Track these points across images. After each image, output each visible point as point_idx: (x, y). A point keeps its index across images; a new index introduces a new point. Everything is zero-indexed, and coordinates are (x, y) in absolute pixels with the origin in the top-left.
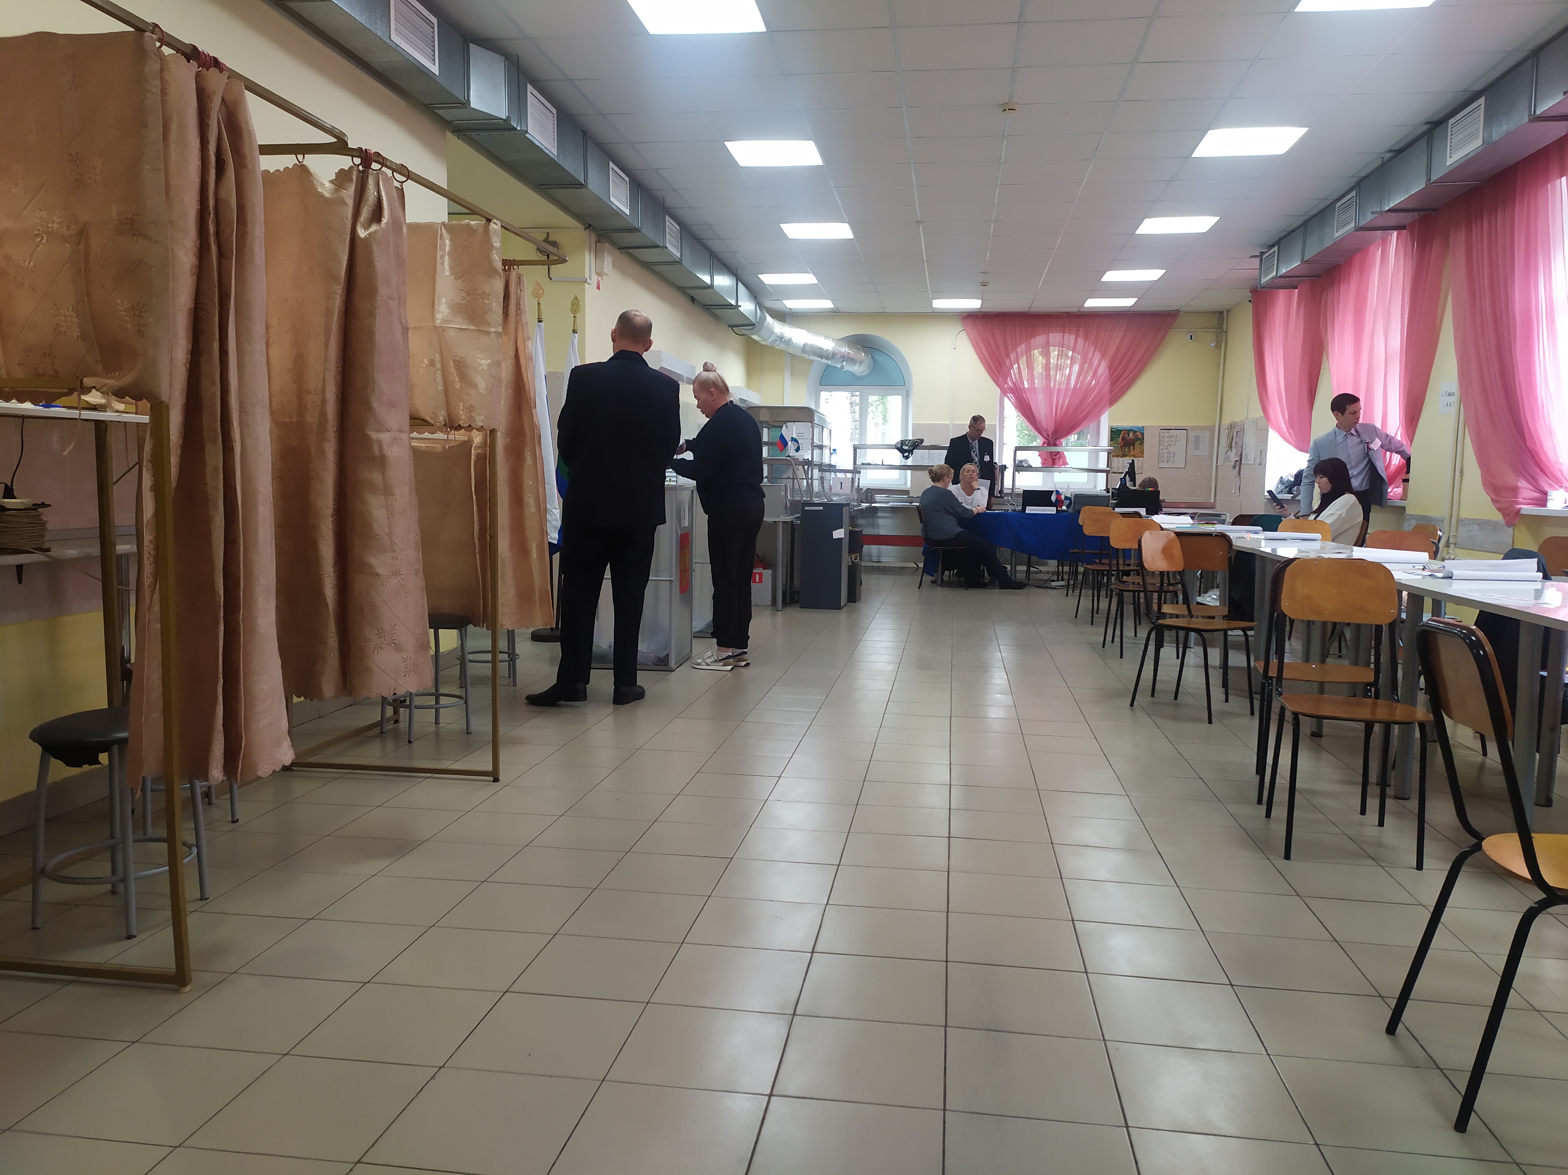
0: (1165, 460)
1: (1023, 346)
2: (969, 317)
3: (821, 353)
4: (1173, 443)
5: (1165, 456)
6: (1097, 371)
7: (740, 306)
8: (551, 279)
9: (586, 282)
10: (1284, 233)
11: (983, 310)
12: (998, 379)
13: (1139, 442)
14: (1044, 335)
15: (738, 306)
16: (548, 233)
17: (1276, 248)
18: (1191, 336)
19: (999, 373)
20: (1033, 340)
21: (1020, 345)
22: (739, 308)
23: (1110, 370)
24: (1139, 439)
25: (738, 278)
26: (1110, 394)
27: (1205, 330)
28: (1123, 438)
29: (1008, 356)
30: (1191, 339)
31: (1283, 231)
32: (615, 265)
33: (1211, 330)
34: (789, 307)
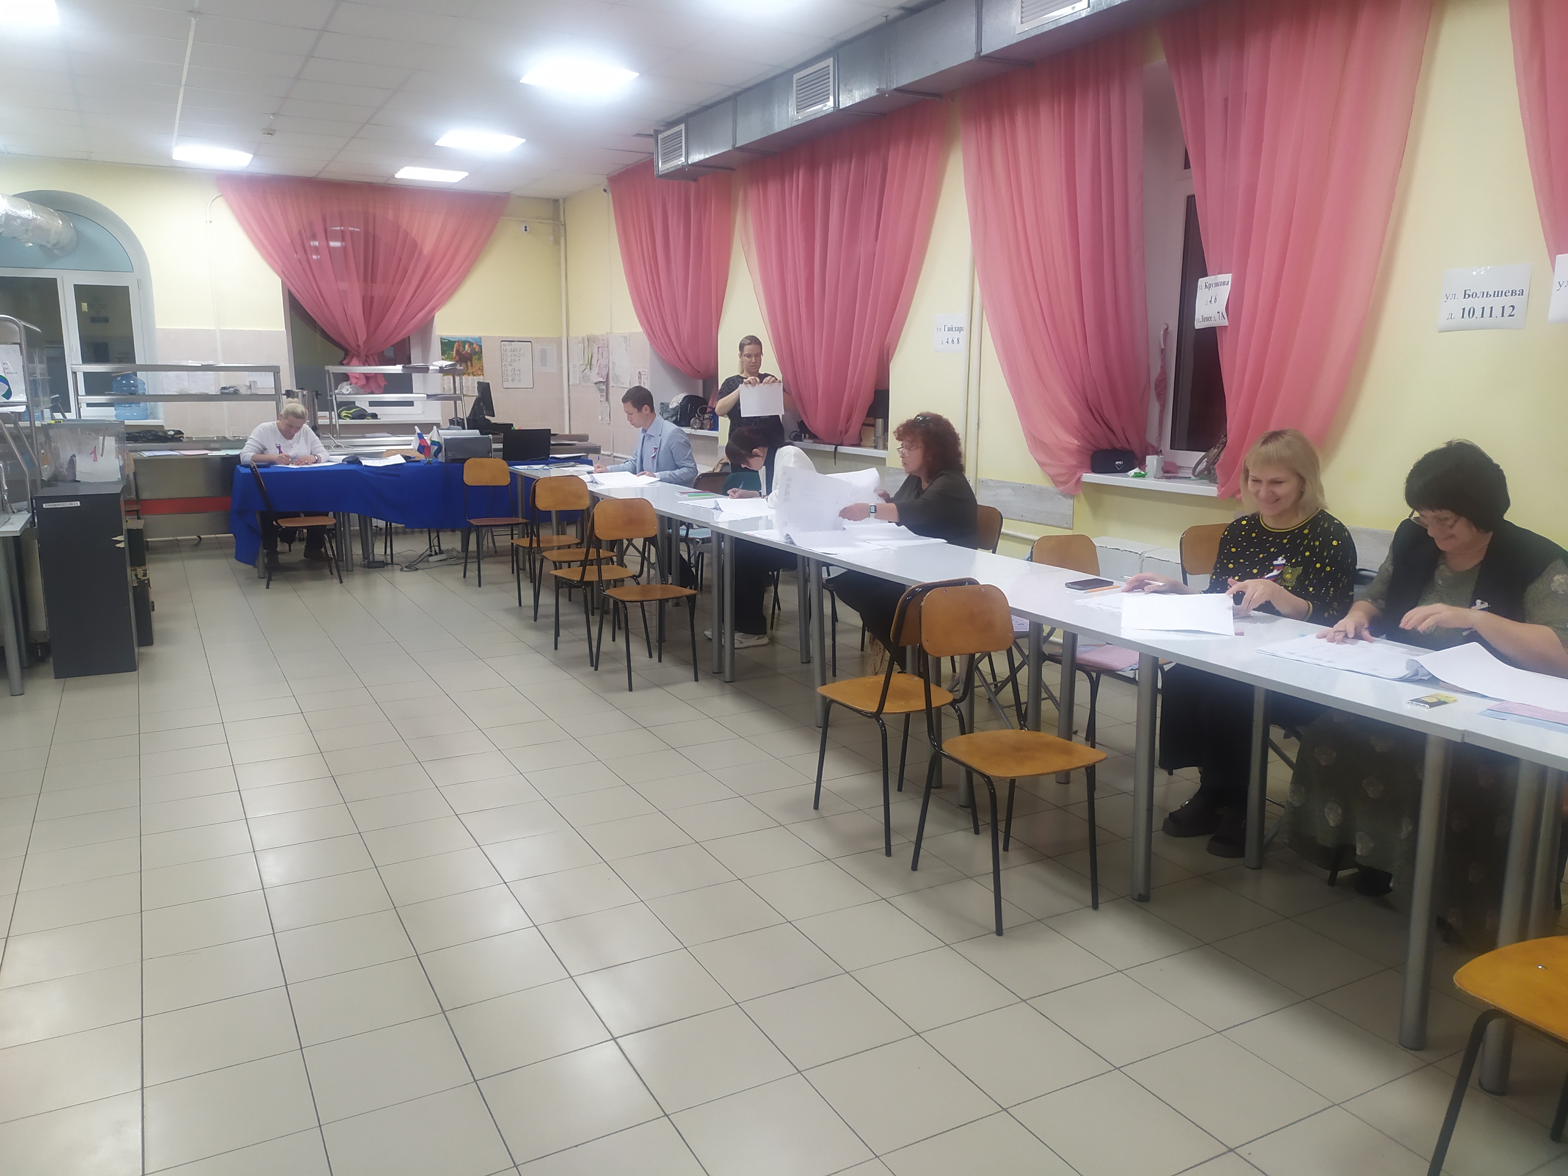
0: (510, 379)
2: (226, 178)
4: (517, 358)
5: (509, 374)
13: (477, 357)
17: (681, 127)
18: (526, 227)
24: (477, 353)
27: (540, 221)
28: (458, 352)
30: (526, 230)
33: (547, 221)
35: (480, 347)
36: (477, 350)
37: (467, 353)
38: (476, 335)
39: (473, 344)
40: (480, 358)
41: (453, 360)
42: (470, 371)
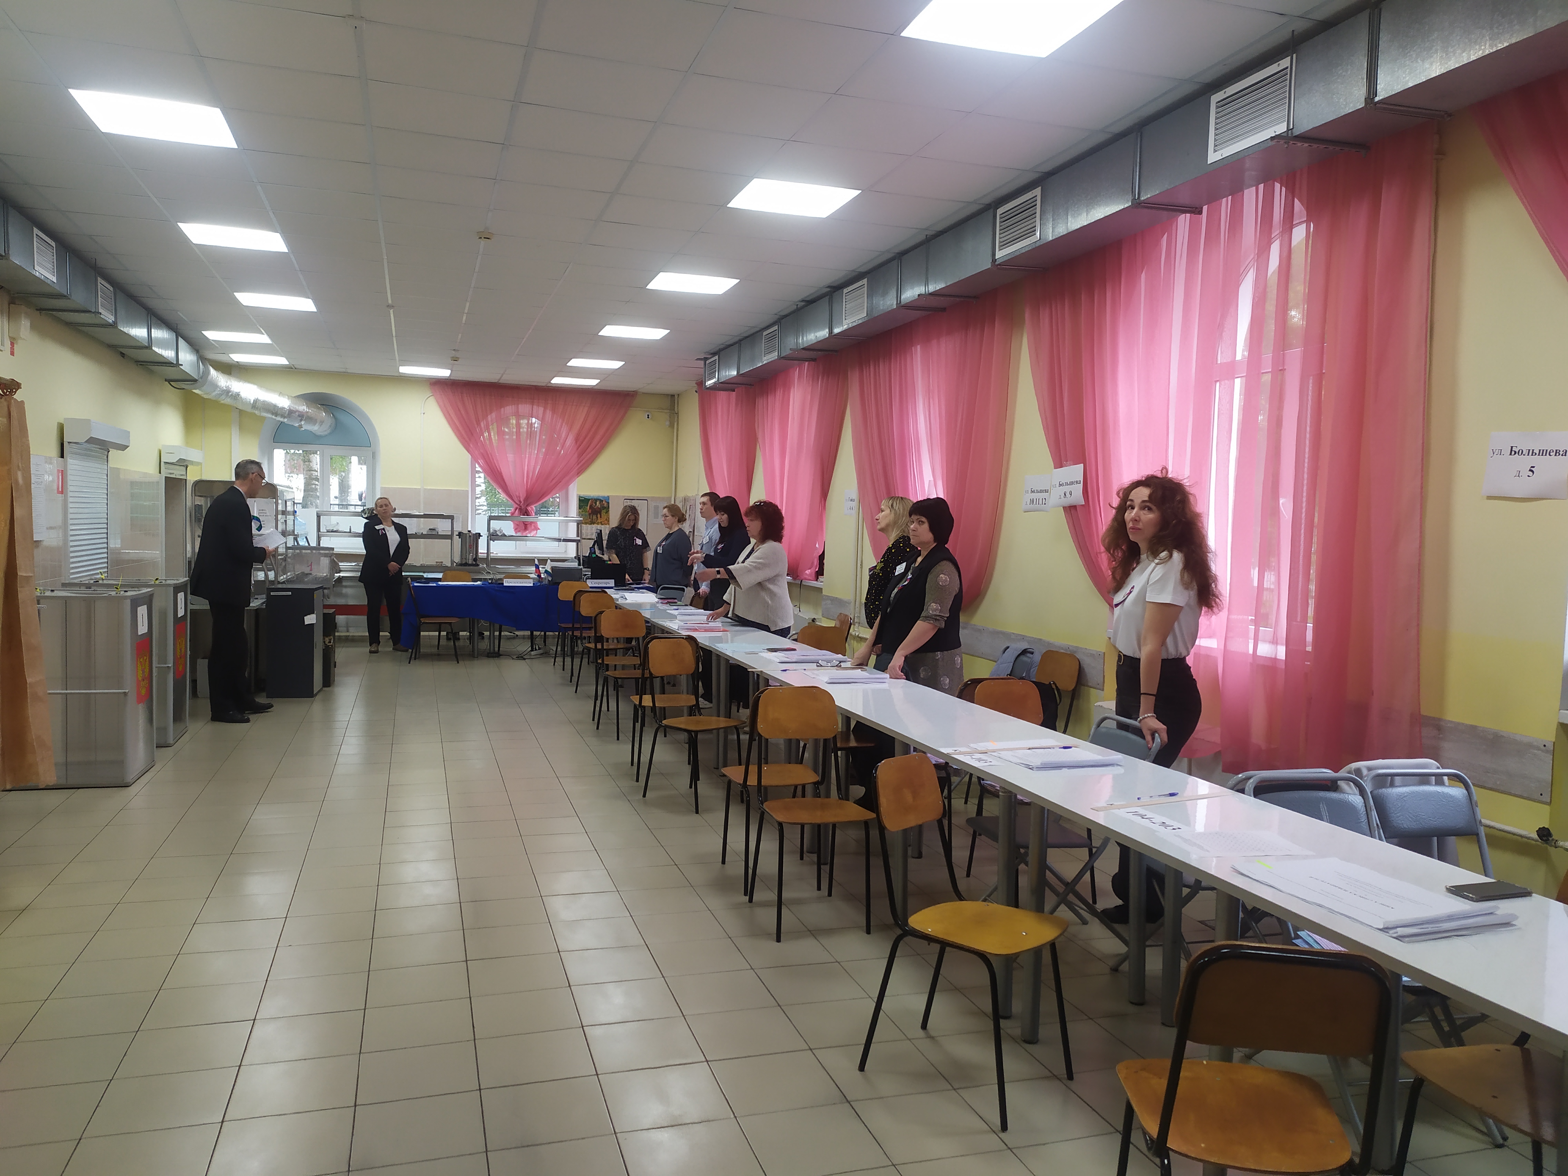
1: (494, 415)
2: (437, 384)
3: (274, 410)
6: (564, 443)
7: (181, 363)
10: (723, 346)
11: (452, 378)
12: (469, 446)
13: (605, 511)
14: (513, 406)
15: (178, 362)
17: (717, 356)
19: (470, 440)
20: (502, 409)
21: (491, 413)
22: (181, 367)
23: (576, 442)
25: (177, 332)
26: (578, 464)
27: (659, 411)
28: (591, 507)
29: (478, 424)
30: (648, 417)
31: (722, 344)
32: (33, 327)
33: (665, 411)
34: (236, 360)
35: (608, 503)
36: (605, 506)
37: (598, 508)
38: (606, 494)
39: (603, 501)
40: (607, 512)
41: (587, 513)
42: (599, 521)
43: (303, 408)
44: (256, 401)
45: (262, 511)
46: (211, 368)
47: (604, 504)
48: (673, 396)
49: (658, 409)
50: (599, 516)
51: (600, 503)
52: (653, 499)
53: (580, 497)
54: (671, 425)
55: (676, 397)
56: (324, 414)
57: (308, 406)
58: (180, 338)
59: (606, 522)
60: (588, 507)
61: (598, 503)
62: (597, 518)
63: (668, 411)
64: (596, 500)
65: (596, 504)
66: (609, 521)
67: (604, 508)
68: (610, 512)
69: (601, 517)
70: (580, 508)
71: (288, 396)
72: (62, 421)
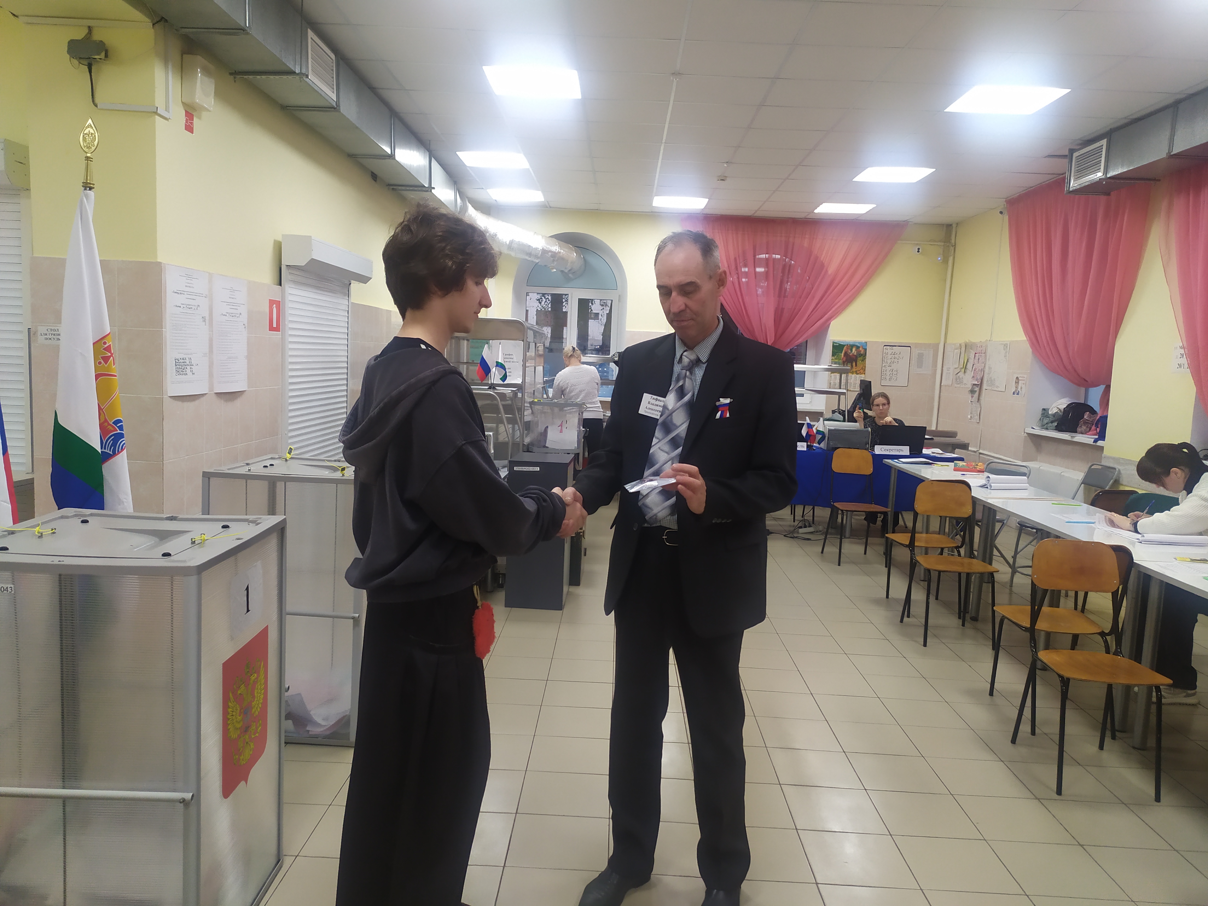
0: (888, 378)
2: (688, 219)
3: (528, 251)
4: (896, 360)
5: (888, 373)
7: (434, 188)
8: (96, 106)
9: (156, 113)
10: (1126, 121)
13: (861, 358)
15: (431, 188)
16: (90, 28)
17: (1104, 142)
18: (919, 249)
22: (433, 191)
24: (862, 355)
25: (432, 154)
27: (931, 243)
28: (846, 354)
30: (918, 251)
31: (1125, 118)
32: (218, 94)
33: (939, 243)
34: (494, 198)
35: (866, 350)
36: (862, 352)
37: (853, 354)
38: (863, 340)
39: (859, 347)
40: (864, 360)
41: (841, 361)
42: (854, 370)
43: (555, 248)
44: (512, 242)
45: (508, 356)
46: (470, 206)
47: (861, 351)
48: (949, 226)
49: (929, 241)
50: (854, 364)
51: (856, 350)
52: (917, 345)
53: (834, 343)
54: (945, 261)
55: (954, 226)
56: (575, 254)
57: (560, 246)
58: (433, 159)
59: (862, 371)
60: (843, 354)
61: (854, 350)
62: (852, 366)
63: (943, 244)
64: (851, 346)
65: (851, 350)
66: (865, 371)
67: (861, 355)
68: (867, 360)
69: (856, 365)
70: (833, 355)
71: (543, 237)
72: (280, 239)
